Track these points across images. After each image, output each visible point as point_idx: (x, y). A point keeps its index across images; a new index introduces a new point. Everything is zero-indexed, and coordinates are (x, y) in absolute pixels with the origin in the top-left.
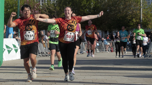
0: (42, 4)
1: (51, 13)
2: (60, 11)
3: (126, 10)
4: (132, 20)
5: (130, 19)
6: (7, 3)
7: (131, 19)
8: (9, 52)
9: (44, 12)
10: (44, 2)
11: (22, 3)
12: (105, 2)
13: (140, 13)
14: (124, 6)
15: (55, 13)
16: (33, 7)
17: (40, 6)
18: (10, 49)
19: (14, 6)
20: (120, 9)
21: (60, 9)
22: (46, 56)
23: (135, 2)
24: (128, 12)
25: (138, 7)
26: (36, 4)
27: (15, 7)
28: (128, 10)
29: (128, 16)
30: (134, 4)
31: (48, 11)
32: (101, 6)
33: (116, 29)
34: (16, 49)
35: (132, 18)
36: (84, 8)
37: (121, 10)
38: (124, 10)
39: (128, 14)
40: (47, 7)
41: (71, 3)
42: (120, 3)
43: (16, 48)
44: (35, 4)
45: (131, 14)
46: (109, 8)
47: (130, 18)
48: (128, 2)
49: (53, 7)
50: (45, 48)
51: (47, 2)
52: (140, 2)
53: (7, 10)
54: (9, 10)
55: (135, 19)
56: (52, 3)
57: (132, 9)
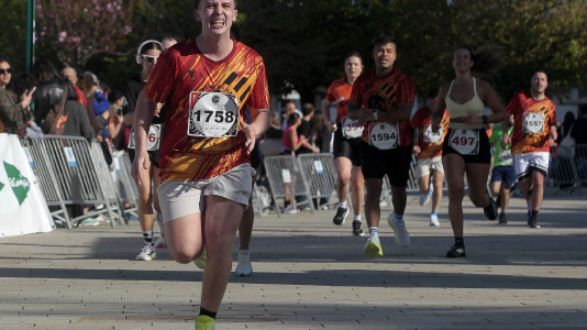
4: (567, 46)
5: (554, 44)
7: (562, 42)
29: (547, 29)
34: (21, 187)
35: (567, 37)
43: (19, 183)
47: (556, 39)
55: (580, 43)
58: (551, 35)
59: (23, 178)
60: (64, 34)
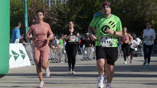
0: (51, 5)
1: (61, 15)
2: (71, 13)
3: (144, 11)
4: (151, 21)
5: (148, 21)
6: (13, 5)
7: (150, 21)
8: (16, 58)
9: (53, 14)
10: (53, 3)
11: (29, 5)
12: (120, 2)
14: (142, 7)
15: (66, 15)
16: (42, 9)
17: (49, 8)
18: (17, 55)
19: (21, 7)
20: (137, 10)
21: (71, 11)
22: (56, 62)
23: (154, 1)
24: (146, 13)
26: (45, 6)
27: (22, 9)
28: (146, 11)
29: (146, 18)
30: (153, 4)
31: (58, 13)
32: (116, 6)
33: (133, 32)
34: (23, 55)
35: (151, 19)
36: (97, 9)
37: (139, 11)
38: (142, 11)
39: (146, 15)
40: (56, 9)
41: (83, 4)
42: (138, 3)
44: (43, 6)
45: (149, 15)
46: (125, 8)
48: (146, 2)
49: (63, 8)
50: (55, 53)
51: (57, 3)
53: (13, 13)
54: (15, 12)
55: (154, 21)
56: (62, 4)
57: (150, 9)
58: (147, 19)
59: (24, 53)
60: (34, 20)
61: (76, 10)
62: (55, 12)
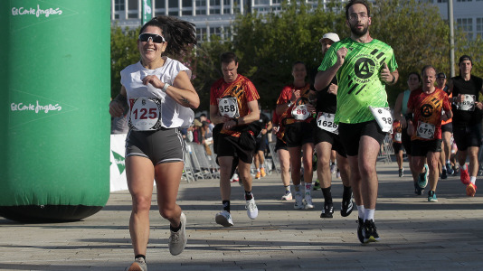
2: (246, 62)
3: (413, 56)
8: (122, 168)
9: (205, 65)
10: (203, 40)
13: (450, 62)
19: (128, 51)
21: (246, 57)
23: (437, 35)
24: (418, 61)
25: (444, 47)
27: (131, 53)
28: (418, 56)
30: (434, 38)
31: (215, 63)
36: (305, 53)
37: (401, 56)
38: (409, 57)
39: (418, 64)
40: (211, 53)
41: (273, 42)
51: (211, 39)
52: (449, 35)
56: (223, 42)
57: (427, 52)
61: (256, 56)
62: (207, 61)
